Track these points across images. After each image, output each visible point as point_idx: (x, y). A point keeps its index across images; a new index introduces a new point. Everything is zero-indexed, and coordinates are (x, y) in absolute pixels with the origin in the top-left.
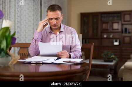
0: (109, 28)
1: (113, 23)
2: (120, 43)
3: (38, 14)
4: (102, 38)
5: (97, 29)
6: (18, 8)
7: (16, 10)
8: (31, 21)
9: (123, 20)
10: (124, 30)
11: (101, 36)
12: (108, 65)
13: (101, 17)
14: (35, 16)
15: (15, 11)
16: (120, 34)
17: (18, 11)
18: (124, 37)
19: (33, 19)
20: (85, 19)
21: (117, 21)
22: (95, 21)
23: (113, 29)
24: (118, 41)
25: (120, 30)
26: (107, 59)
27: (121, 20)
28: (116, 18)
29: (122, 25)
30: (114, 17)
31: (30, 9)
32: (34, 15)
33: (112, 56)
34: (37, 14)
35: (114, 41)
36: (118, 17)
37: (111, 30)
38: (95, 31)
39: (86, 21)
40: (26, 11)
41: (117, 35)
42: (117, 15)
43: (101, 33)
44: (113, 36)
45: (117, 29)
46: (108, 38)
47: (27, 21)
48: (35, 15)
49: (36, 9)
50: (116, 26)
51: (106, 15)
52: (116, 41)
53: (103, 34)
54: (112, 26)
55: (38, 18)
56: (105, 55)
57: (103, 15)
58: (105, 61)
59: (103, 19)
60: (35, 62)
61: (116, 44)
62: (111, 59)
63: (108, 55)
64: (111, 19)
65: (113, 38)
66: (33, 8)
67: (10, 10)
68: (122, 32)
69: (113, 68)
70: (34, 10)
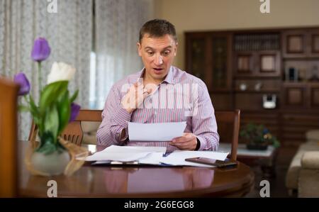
0: (251, 67)
1: (261, 56)
2: (277, 103)
3: (87, 34)
4: (236, 92)
5: (224, 70)
6: (40, 22)
7: (37, 25)
8: (70, 53)
9: (284, 49)
10: (287, 72)
11: (234, 85)
12: (257, 158)
13: (234, 42)
14: (80, 41)
15: (34, 27)
16: (279, 82)
17: (41, 28)
18: (288, 90)
19: (77, 48)
20: (195, 45)
21: (272, 52)
22: (220, 50)
23: (261, 71)
24: (274, 98)
25: (278, 73)
26: (253, 144)
27: (280, 48)
28: (268, 45)
29: (284, 60)
30: (263, 42)
31: (69, 22)
32: (77, 37)
33: (266, 137)
34: (84, 35)
35: (265, 98)
36: (273, 41)
37: (256, 73)
38: (220, 75)
39: (198, 50)
40: (59, 27)
41: (270, 86)
42: (272, 38)
43: (235, 78)
44: (261, 87)
45: (273, 71)
46: (250, 91)
47: (61, 53)
48: (80, 36)
49: (82, 22)
50: (268, 63)
51: (244, 38)
52: (269, 99)
53: (237, 82)
54: (260, 63)
55: (87, 45)
56: (249, 133)
57: (238, 38)
58: (250, 148)
59: (238, 47)
60: (121, 163)
61: (269, 105)
62: (263, 142)
63: (256, 135)
64: (257, 46)
65: (261, 92)
66: (74, 21)
67: (22, 26)
68: (283, 77)
69: (270, 164)
70: (77, 26)
